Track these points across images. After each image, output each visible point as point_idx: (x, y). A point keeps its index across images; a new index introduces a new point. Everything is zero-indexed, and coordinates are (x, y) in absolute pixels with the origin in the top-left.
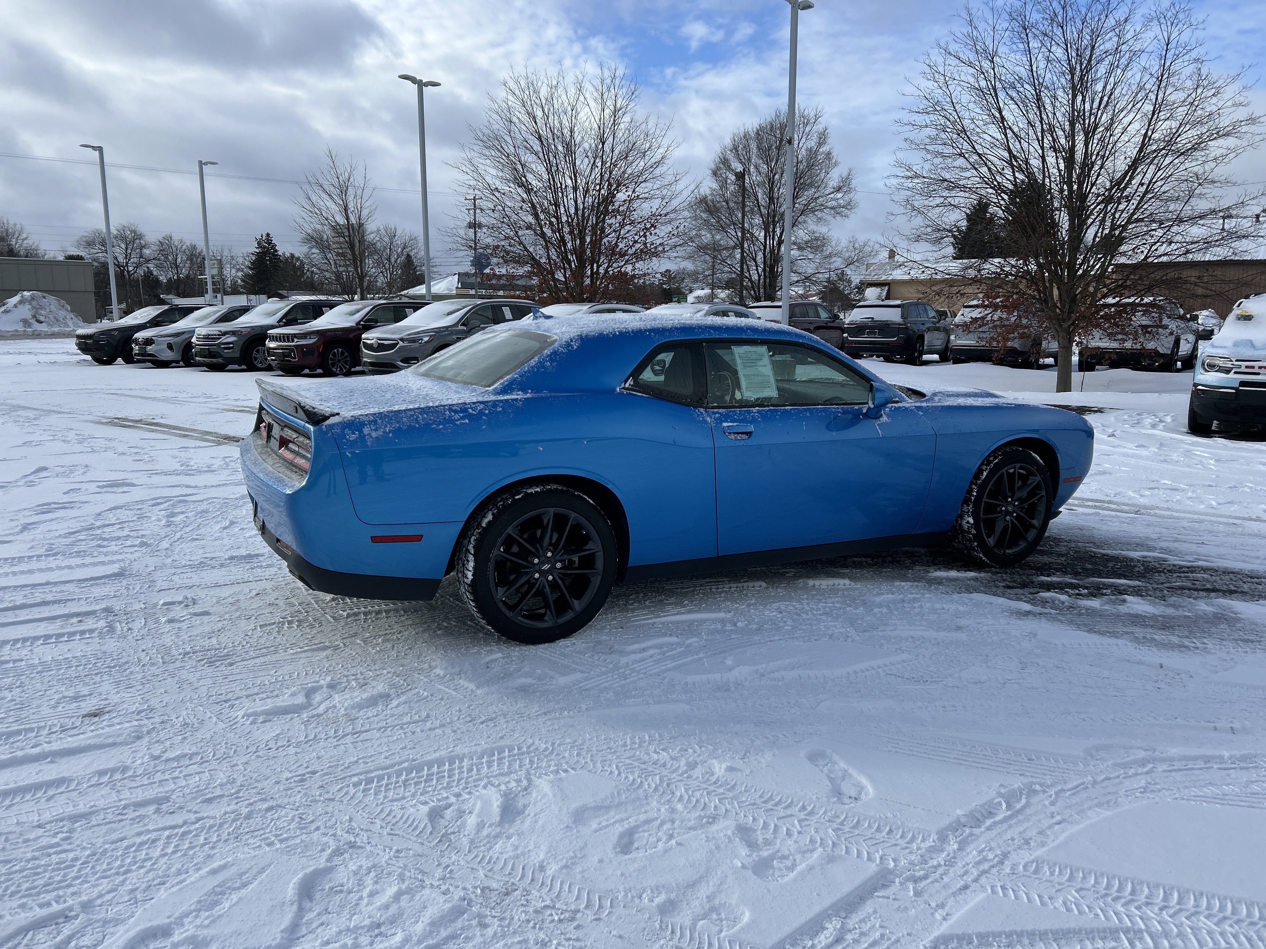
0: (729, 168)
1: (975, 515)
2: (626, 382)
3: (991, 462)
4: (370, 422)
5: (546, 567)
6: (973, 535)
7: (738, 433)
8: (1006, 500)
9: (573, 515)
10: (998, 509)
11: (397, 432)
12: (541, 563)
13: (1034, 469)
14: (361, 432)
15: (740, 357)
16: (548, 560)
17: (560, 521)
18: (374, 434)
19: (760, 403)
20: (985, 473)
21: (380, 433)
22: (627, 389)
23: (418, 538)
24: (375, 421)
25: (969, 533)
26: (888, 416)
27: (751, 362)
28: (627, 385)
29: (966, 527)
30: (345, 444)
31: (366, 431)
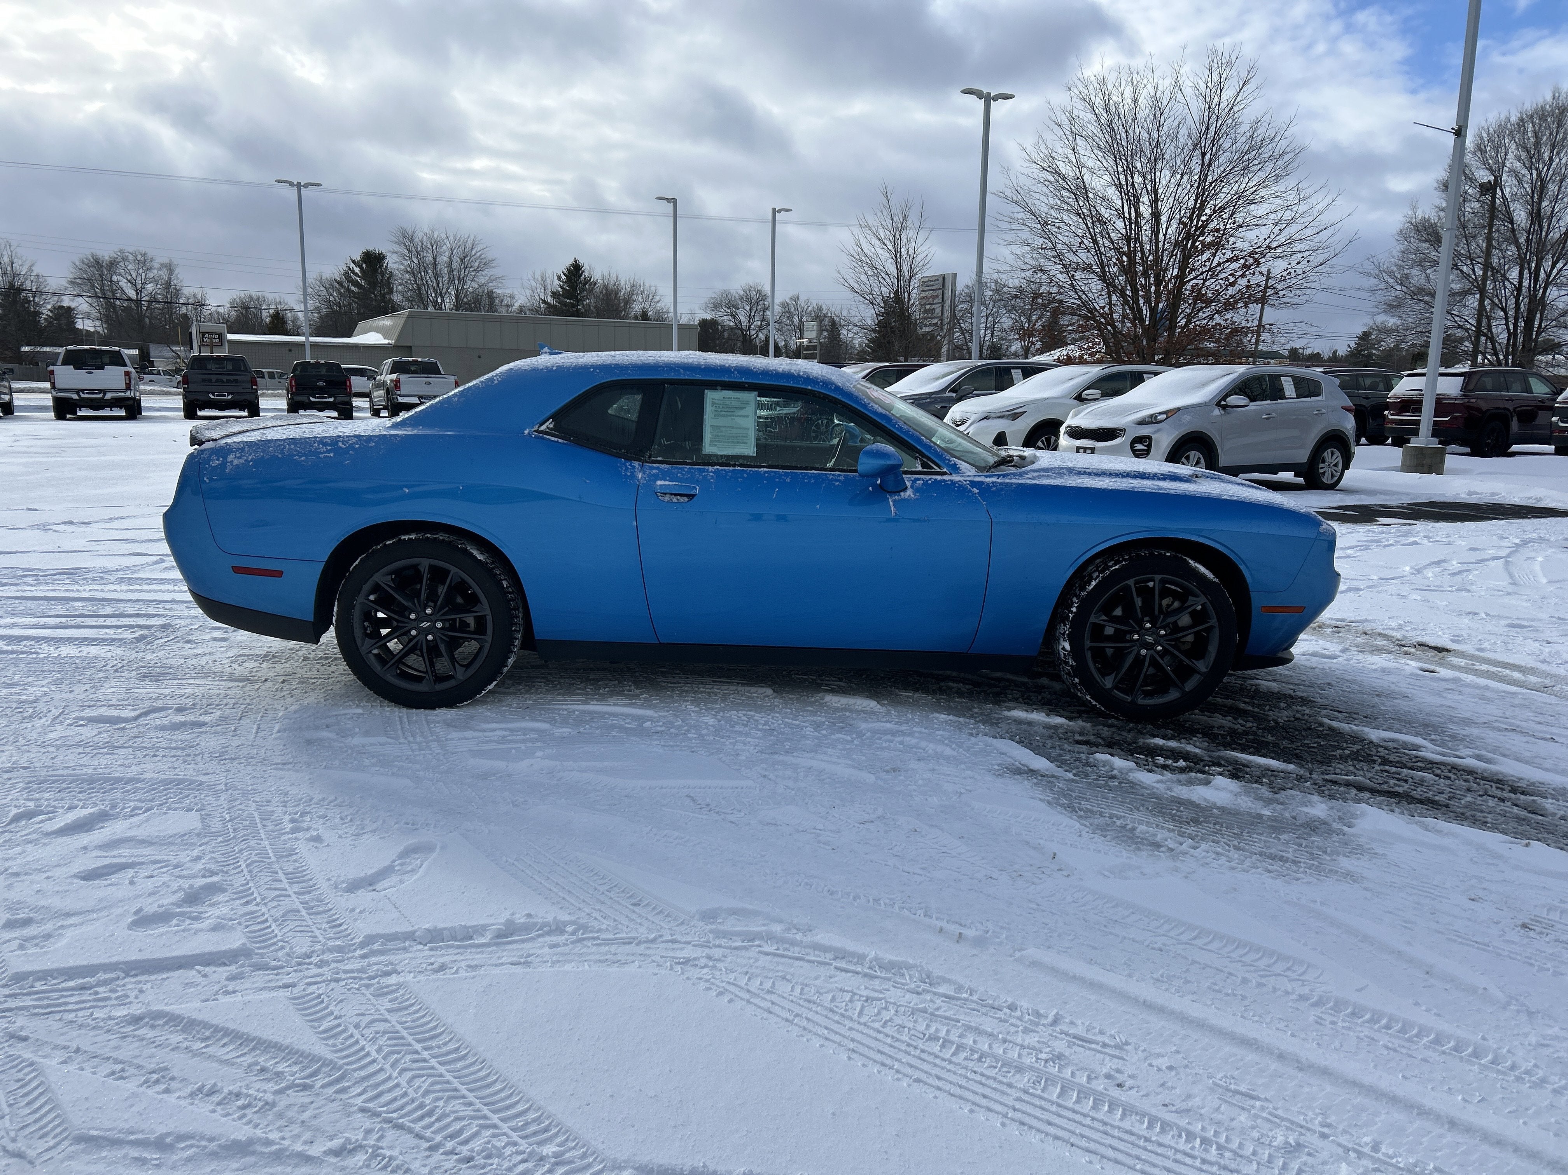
0: (1471, 179)
1: (1071, 639)
2: (541, 425)
3: (1108, 568)
4: (238, 449)
5: (425, 625)
6: (1072, 666)
7: (676, 495)
8: (1142, 627)
9: (454, 570)
10: (1128, 637)
11: (257, 462)
12: (419, 620)
13: (1193, 586)
14: (225, 458)
15: (713, 404)
16: (428, 618)
17: (438, 575)
18: (236, 462)
19: (727, 461)
20: (1094, 583)
21: (242, 461)
22: (542, 432)
23: (279, 574)
24: (243, 449)
25: (1067, 663)
26: (916, 490)
27: (726, 410)
28: (543, 428)
29: (1062, 653)
30: (206, 469)
31: (230, 458)
